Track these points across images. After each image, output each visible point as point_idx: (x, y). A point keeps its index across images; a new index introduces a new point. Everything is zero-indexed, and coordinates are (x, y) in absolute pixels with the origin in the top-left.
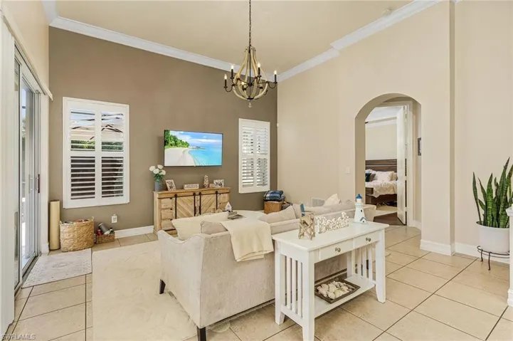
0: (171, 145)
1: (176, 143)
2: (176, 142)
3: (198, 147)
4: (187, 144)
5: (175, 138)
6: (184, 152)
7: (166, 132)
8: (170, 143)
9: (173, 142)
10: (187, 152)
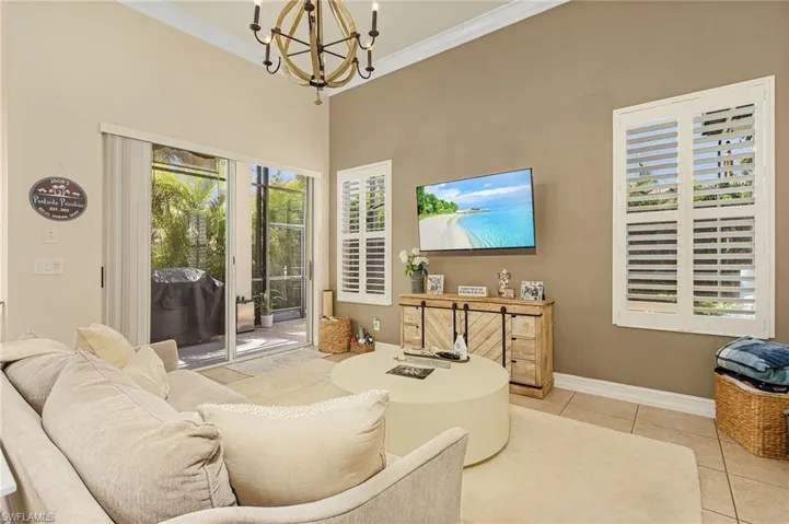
0: (428, 212)
1: (436, 207)
2: (434, 205)
3: (475, 210)
4: (452, 207)
5: (432, 198)
6: (449, 222)
7: (419, 189)
8: (426, 208)
9: (431, 206)
10: (454, 221)
